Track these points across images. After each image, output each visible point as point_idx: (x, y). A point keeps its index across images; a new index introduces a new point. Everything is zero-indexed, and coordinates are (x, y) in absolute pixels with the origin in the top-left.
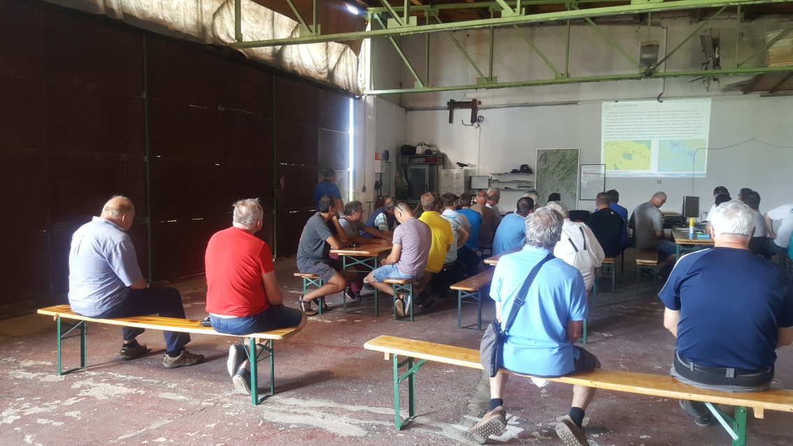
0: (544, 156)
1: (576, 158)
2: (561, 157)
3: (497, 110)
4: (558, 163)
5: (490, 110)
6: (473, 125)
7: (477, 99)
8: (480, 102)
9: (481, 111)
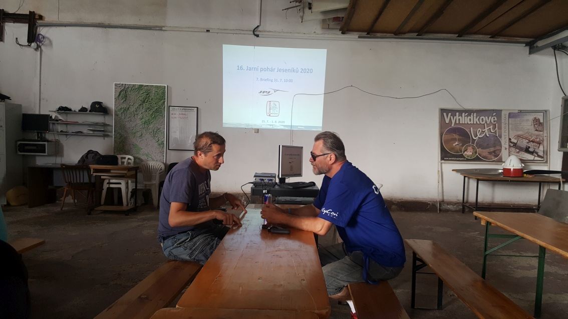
0: (124, 92)
1: (162, 97)
2: (144, 95)
3: (64, 28)
4: (140, 102)
5: (54, 28)
6: (30, 46)
7: (38, 12)
8: (41, 17)
9: (41, 28)
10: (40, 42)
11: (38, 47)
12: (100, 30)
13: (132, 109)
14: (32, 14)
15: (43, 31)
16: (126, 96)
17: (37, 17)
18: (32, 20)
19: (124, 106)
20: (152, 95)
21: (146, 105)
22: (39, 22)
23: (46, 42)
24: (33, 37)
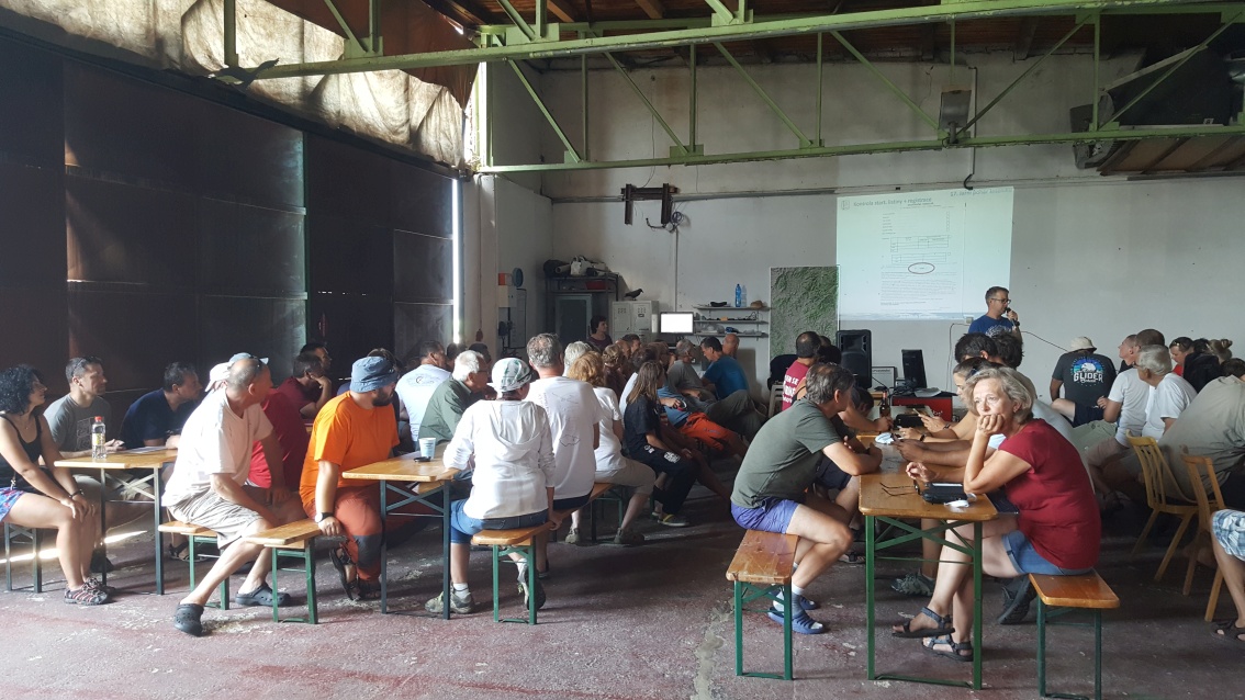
0: (783, 278)
1: (834, 281)
2: (810, 280)
3: (705, 201)
4: (805, 290)
5: (692, 202)
6: (664, 227)
7: (671, 184)
8: (676, 190)
9: (677, 204)
10: (676, 221)
11: (675, 227)
12: (751, 200)
13: (794, 300)
14: (666, 186)
15: (678, 207)
16: (786, 284)
17: (671, 190)
18: (666, 194)
19: (784, 296)
20: (820, 280)
21: (812, 294)
22: (674, 196)
23: (685, 221)
24: (668, 217)
